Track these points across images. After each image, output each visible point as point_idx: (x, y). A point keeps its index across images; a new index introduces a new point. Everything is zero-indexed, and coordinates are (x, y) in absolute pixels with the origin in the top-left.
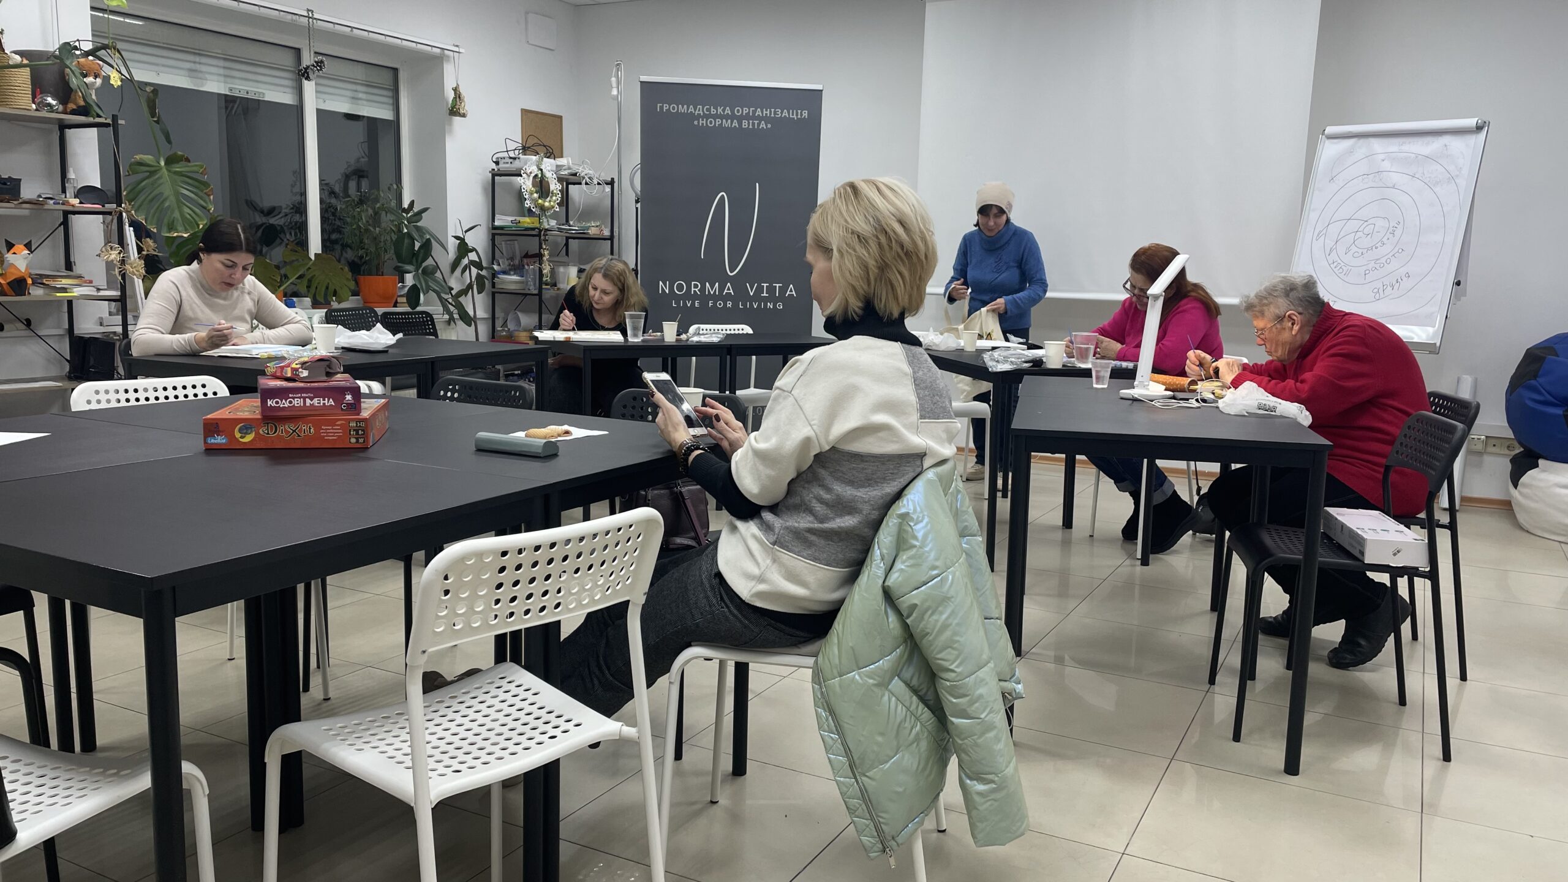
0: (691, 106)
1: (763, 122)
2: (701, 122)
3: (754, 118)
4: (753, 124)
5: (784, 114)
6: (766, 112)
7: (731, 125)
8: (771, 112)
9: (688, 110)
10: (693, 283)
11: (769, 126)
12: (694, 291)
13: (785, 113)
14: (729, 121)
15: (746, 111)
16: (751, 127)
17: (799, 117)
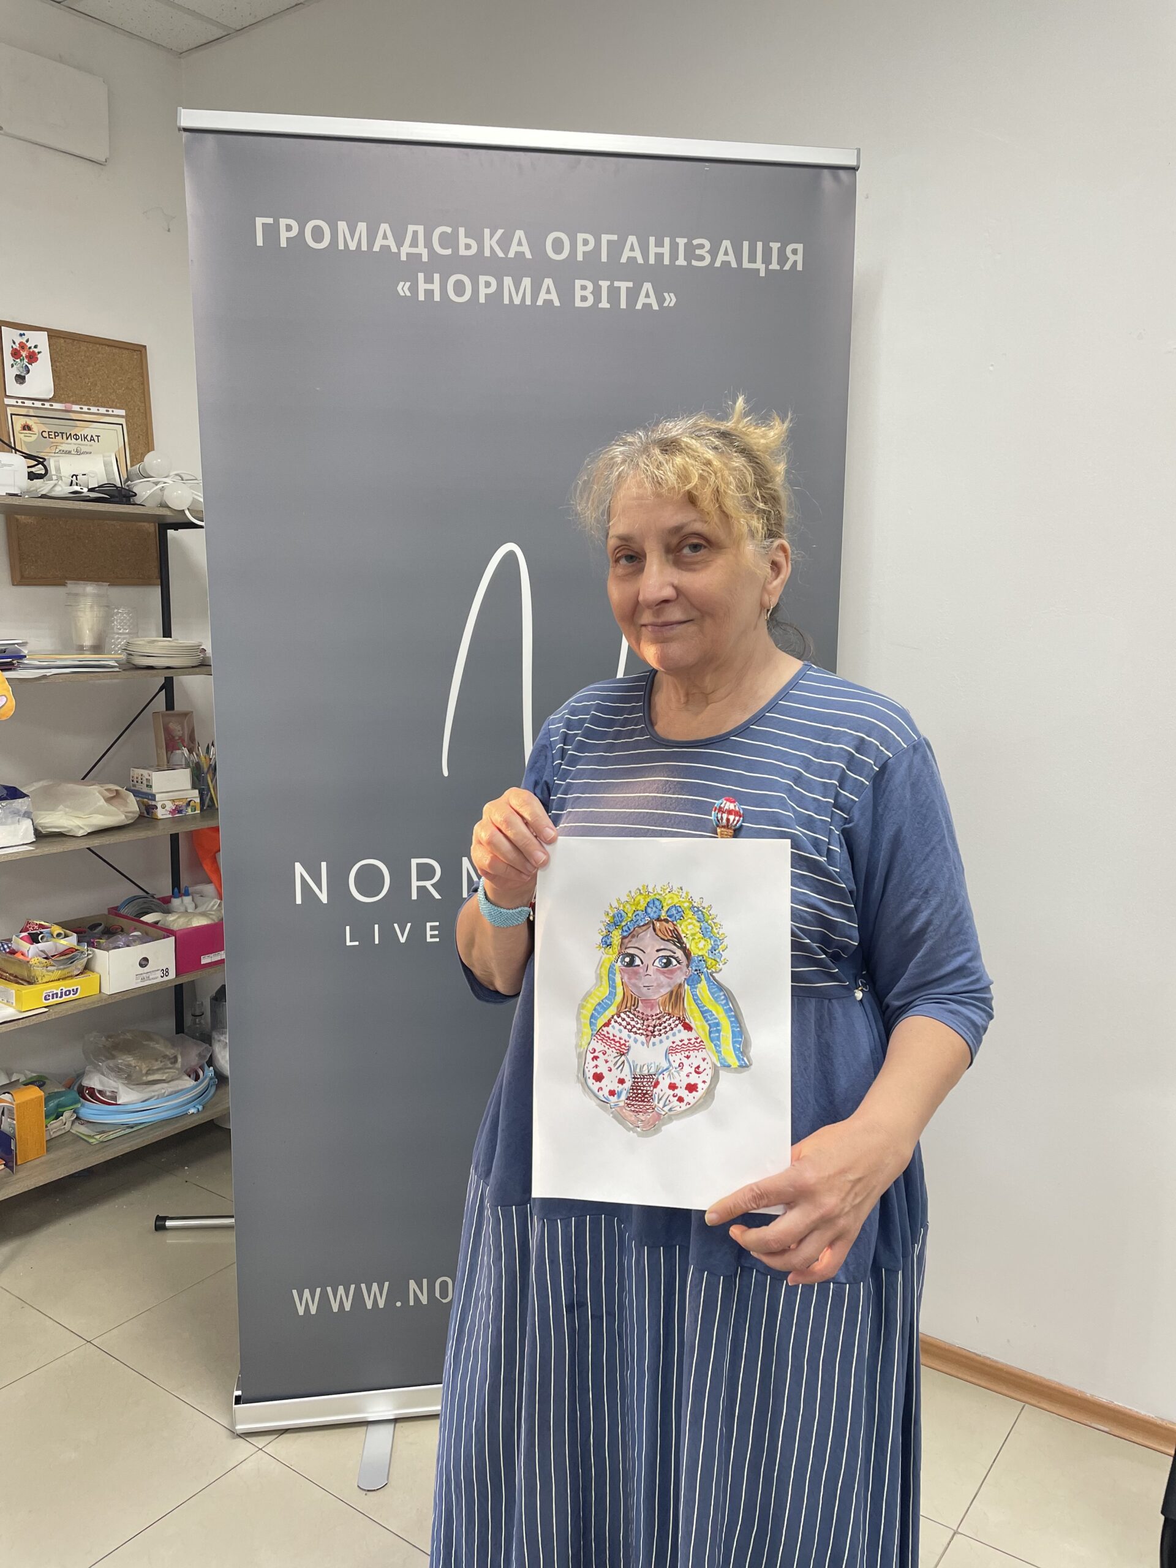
0: (384, 227)
1: (647, 286)
2: (422, 286)
3: (615, 270)
4: (614, 293)
5: (721, 258)
6: (659, 250)
7: (535, 295)
8: (674, 247)
9: (371, 244)
10: (414, 862)
11: (670, 300)
12: (422, 890)
13: (726, 255)
14: (527, 282)
15: (584, 243)
16: (604, 304)
17: (774, 266)
